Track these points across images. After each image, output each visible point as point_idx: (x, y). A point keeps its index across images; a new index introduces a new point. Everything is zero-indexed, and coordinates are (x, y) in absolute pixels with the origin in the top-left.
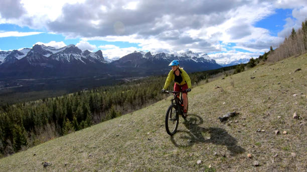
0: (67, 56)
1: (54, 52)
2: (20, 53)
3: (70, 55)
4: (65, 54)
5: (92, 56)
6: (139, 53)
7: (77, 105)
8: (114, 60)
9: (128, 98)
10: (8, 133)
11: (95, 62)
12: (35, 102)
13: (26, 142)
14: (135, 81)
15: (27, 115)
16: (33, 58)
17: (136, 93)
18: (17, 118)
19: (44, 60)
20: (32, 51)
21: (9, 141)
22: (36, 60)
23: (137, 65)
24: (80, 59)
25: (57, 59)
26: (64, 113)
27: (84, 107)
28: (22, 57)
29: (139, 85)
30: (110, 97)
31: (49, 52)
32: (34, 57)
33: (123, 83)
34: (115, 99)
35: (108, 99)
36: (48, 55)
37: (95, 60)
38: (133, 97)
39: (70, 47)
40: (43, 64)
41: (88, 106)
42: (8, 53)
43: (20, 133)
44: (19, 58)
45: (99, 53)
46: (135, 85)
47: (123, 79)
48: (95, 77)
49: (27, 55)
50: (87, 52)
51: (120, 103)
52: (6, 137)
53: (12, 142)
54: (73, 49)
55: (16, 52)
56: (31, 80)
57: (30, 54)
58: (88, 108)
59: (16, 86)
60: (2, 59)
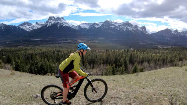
0: (124, 28)
1: (117, 25)
2: (97, 25)
3: (126, 27)
4: (123, 27)
5: (139, 29)
6: (169, 30)
7: (122, 57)
8: (153, 33)
9: (154, 59)
11: (141, 33)
14: (164, 48)
16: (105, 28)
17: (161, 57)
19: (111, 29)
20: (104, 24)
23: (168, 38)
24: (132, 30)
25: (118, 29)
26: (113, 60)
27: (125, 59)
28: (98, 26)
29: (166, 51)
30: (143, 56)
31: (113, 25)
33: (157, 48)
34: (146, 58)
35: (141, 57)
36: (113, 27)
37: (141, 31)
38: (157, 59)
39: (126, 23)
40: (110, 31)
42: (91, 24)
44: (97, 27)
45: (144, 28)
46: (164, 51)
47: (157, 46)
48: (140, 42)
49: (101, 26)
50: (136, 27)
51: (149, 61)
54: (127, 24)
55: (95, 24)
56: (102, 39)
57: (103, 25)
58: (127, 60)
59: (94, 41)
60: (87, 27)
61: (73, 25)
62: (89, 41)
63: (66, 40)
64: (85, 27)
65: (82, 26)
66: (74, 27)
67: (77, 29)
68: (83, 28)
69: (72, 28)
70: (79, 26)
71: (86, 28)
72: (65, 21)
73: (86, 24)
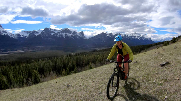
0: (64, 34)
1: (56, 32)
2: (37, 32)
3: (65, 34)
4: (62, 33)
5: (78, 35)
6: (105, 33)
7: (69, 62)
8: (90, 37)
9: (99, 60)
10: (30, 75)
11: (79, 38)
12: (45, 59)
13: (40, 80)
14: (102, 50)
15: (40, 65)
17: (103, 57)
18: (35, 67)
19: (50, 36)
20: (44, 31)
21: (30, 79)
22: (46, 36)
23: (104, 41)
24: (71, 36)
25: (58, 36)
26: (61, 66)
27: (72, 64)
29: (105, 52)
31: (53, 32)
32: (45, 35)
33: (96, 51)
34: (91, 60)
35: (87, 59)
36: (52, 34)
38: (101, 59)
40: (49, 39)
41: (75, 63)
42: (30, 32)
43: (37, 75)
44: (37, 35)
45: (82, 33)
46: (103, 52)
47: (95, 48)
48: (79, 46)
49: (41, 34)
50: (75, 33)
51: (94, 62)
52: (29, 77)
53: (32, 80)
54: (66, 31)
55: (35, 31)
56: (43, 47)
57: (42, 33)
58: (75, 64)
59: (34, 50)
60: (27, 35)
61: (11, 34)
62: (30, 51)
63: (6, 51)
64: (24, 36)
65: (21, 34)
66: (13, 36)
67: (16, 37)
68: (23, 36)
69: (11, 36)
70: (18, 35)
71: (26, 37)
72: (3, 30)
73: (25, 32)
